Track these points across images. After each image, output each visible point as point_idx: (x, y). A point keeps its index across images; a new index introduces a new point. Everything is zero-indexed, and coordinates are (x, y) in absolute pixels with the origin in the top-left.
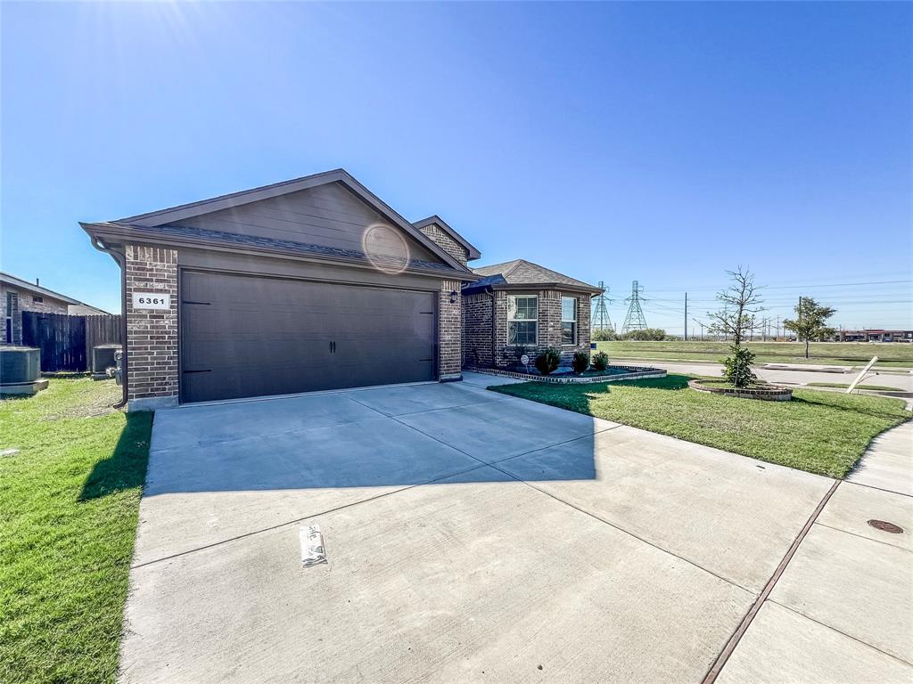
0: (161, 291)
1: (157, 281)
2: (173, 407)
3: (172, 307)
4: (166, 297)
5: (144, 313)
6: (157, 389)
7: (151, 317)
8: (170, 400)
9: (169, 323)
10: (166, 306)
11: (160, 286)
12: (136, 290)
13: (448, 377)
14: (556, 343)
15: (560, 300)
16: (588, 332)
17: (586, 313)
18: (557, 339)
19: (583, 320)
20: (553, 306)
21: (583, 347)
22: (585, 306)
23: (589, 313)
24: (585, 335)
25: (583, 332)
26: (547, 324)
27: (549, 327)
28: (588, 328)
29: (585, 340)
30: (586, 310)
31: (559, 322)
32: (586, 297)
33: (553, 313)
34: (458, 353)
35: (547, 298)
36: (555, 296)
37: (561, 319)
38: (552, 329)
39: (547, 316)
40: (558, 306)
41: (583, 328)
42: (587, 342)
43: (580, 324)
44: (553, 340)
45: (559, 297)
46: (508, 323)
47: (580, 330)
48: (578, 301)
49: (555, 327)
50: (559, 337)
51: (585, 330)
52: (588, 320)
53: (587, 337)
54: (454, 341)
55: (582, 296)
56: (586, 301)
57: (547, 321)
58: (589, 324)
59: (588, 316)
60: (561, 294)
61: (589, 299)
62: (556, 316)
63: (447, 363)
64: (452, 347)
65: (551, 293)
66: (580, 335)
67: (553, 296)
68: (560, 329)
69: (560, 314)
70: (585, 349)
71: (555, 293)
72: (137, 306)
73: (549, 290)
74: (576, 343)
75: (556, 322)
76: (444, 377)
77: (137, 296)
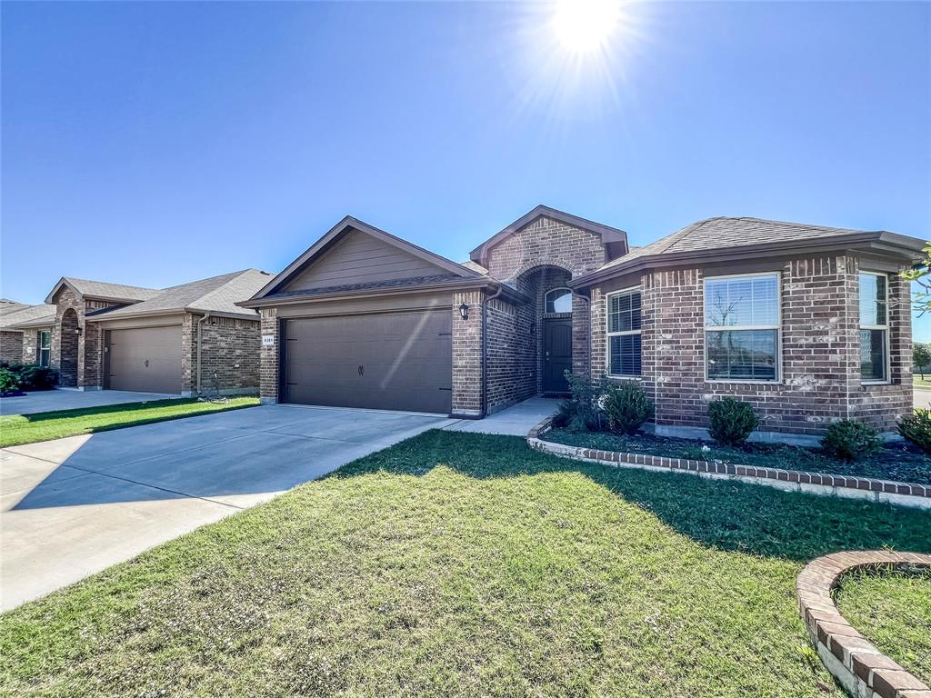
0: (270, 334)
1: (271, 328)
2: (273, 405)
3: (275, 343)
4: (272, 337)
5: (266, 347)
6: (269, 393)
7: (268, 350)
8: (273, 400)
9: (273, 353)
10: (272, 343)
11: (270, 331)
12: (264, 335)
13: (460, 412)
14: (685, 375)
15: (697, 285)
16: (835, 352)
17: (822, 303)
18: (685, 367)
19: (802, 322)
20: (671, 300)
21: (808, 388)
22: (811, 286)
23: (835, 302)
24: (814, 358)
25: (804, 352)
26: (654, 337)
27: (659, 343)
28: (829, 339)
29: (818, 370)
30: (819, 296)
31: (692, 331)
32: (817, 262)
33: (670, 315)
34: (476, 383)
35: (653, 286)
36: (676, 282)
37: (701, 325)
38: (667, 347)
39: (653, 321)
40: (688, 299)
41: (803, 342)
42: (826, 377)
43: (790, 334)
44: (671, 369)
45: (692, 279)
46: (607, 339)
47: (792, 346)
48: (783, 276)
49: (678, 342)
50: (695, 364)
51: (818, 346)
52: (833, 320)
53: (826, 364)
54: (470, 367)
55: (794, 263)
56: (818, 272)
57: (653, 332)
58: (839, 330)
59: (832, 309)
60: (697, 274)
61: (834, 266)
62: (684, 320)
63: (460, 395)
64: (466, 375)
65: (664, 277)
66: (791, 358)
67: (670, 281)
68: (696, 348)
69: (697, 315)
70: (815, 394)
71: (676, 275)
72: (264, 343)
73: (652, 271)
74: (781, 378)
75: (683, 331)
76: (455, 411)
77: (264, 338)
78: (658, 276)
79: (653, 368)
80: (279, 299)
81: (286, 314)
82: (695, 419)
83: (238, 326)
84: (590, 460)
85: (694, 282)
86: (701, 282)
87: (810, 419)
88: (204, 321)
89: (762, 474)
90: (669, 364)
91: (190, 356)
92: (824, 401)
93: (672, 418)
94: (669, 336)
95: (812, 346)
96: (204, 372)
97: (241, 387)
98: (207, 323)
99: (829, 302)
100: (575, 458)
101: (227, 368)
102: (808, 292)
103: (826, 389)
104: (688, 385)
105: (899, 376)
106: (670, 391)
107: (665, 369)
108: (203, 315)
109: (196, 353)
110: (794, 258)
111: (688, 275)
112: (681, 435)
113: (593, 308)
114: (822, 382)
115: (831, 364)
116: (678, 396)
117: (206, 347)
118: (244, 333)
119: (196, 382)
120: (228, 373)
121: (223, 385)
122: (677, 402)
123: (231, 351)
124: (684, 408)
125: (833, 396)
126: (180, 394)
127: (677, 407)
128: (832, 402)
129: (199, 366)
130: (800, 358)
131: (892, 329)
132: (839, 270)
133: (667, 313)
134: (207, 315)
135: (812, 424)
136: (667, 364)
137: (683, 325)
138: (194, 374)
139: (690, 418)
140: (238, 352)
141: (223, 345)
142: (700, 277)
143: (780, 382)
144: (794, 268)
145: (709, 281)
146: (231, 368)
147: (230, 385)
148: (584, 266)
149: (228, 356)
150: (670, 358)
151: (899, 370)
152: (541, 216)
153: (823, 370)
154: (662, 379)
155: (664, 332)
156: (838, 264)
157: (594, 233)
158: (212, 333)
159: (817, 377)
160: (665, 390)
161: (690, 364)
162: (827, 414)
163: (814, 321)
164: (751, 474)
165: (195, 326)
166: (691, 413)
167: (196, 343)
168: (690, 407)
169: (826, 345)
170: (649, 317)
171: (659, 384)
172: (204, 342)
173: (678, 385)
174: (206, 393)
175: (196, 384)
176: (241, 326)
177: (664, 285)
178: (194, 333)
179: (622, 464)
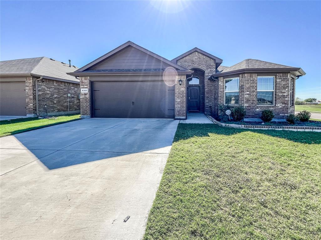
0: (86, 88)
1: (85, 85)
2: (89, 118)
3: (88, 92)
4: (87, 89)
5: (83, 94)
6: (86, 113)
7: (85, 95)
8: (88, 116)
9: (88, 96)
10: (87, 92)
11: (86, 86)
12: (82, 88)
13: (179, 117)
14: (252, 104)
15: (256, 78)
16: (286, 98)
17: (284, 85)
18: (252, 102)
19: (280, 90)
20: (249, 82)
21: (281, 107)
22: (282, 80)
23: (287, 85)
24: (282, 99)
25: (280, 97)
26: (244, 93)
27: (245, 94)
28: (285, 94)
29: (283, 102)
30: (284, 83)
31: (254, 91)
32: (284, 74)
33: (249, 87)
34: (184, 107)
35: (244, 78)
36: (250, 77)
37: (256, 90)
38: (248, 96)
39: (244, 88)
40: (253, 82)
41: (280, 95)
42: (285, 104)
43: (277, 93)
44: (248, 102)
45: (255, 76)
46: (224, 93)
47: (277, 96)
48: (276, 77)
49: (250, 94)
50: (255, 101)
51: (283, 96)
52: (287, 89)
53: (284, 101)
54: (182, 102)
55: (279, 74)
56: (284, 77)
57: (244, 91)
58: (288, 92)
59: (287, 86)
60: (256, 75)
61: (287, 75)
62: (252, 88)
63: (178, 112)
64: (181, 105)
65: (247, 75)
66: (277, 99)
67: (249, 77)
68: (255, 96)
69: (256, 87)
70: (282, 108)
71: (250, 75)
72: (82, 92)
73: (244, 73)
74: (274, 104)
75: (252, 91)
76: (176, 117)
77: (82, 89)
78: (246, 75)
79: (244, 102)
80: (92, 73)
81: (94, 79)
82: (254, 116)
83: (55, 84)
84: (246, 128)
85: (255, 77)
86: (257, 77)
87: (281, 115)
88: (38, 81)
89: (290, 128)
90: (248, 101)
91: (32, 97)
92: (284, 110)
93: (248, 116)
94: (248, 93)
95: (282, 96)
96: (40, 105)
97: (57, 112)
98: (40, 81)
99: (286, 85)
100: (241, 128)
101: (50, 103)
102: (282, 82)
103: (284, 107)
104: (253, 107)
105: (293, 104)
106: (248, 108)
107: (247, 102)
108: (39, 78)
109: (35, 96)
110: (279, 73)
111: (254, 75)
112: (250, 121)
113: (220, 83)
114: (284, 105)
115: (286, 100)
116: (250, 110)
117: (40, 93)
118: (58, 87)
119: (36, 109)
120: (51, 105)
121: (49, 111)
122: (250, 111)
123: (52, 95)
124: (252, 113)
125: (286, 109)
126: (26, 116)
127: (250, 113)
128: (285, 110)
129: (37, 102)
130: (279, 99)
131: (292, 92)
132: (288, 77)
133: (248, 86)
134: (41, 78)
135: (281, 116)
136: (247, 100)
137: (252, 89)
138: (35, 106)
139: (253, 116)
140: (55, 96)
141: (48, 92)
142: (257, 76)
143: (274, 105)
144: (279, 75)
145: (259, 77)
146: (52, 103)
147: (52, 111)
148: (209, 70)
149: (51, 97)
150: (248, 99)
151: (293, 102)
152: (196, 51)
153: (284, 102)
154: (246, 105)
155: (247, 91)
156: (288, 75)
157: (213, 59)
158: (43, 86)
159: (283, 104)
160: (247, 108)
161: (253, 101)
162: (284, 113)
163: (283, 89)
164: (287, 128)
165: (34, 83)
166: (253, 114)
167: (35, 91)
168: (253, 113)
169: (285, 96)
170: (242, 87)
171: (245, 106)
172: (39, 91)
173: (250, 107)
174: (41, 115)
175: (36, 111)
176: (56, 84)
177: (247, 78)
178: (34, 86)
179: (255, 128)
